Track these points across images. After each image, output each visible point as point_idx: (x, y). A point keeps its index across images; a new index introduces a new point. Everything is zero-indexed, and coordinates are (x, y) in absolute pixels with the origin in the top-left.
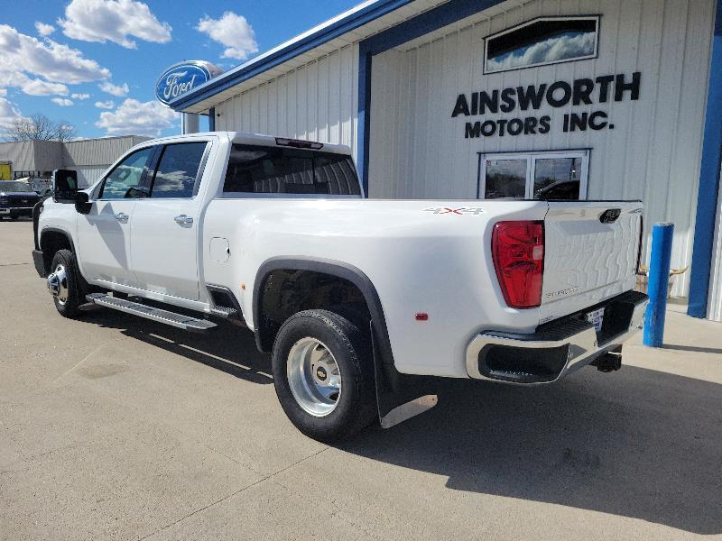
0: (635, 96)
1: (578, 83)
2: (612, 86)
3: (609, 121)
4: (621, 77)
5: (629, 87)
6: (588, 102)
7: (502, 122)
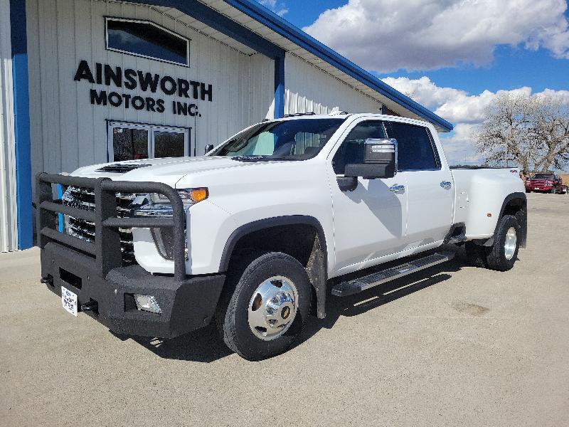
0: (210, 99)
1: (181, 81)
2: (199, 88)
3: (200, 111)
4: (203, 85)
5: (207, 92)
6: (187, 96)
7: (127, 97)
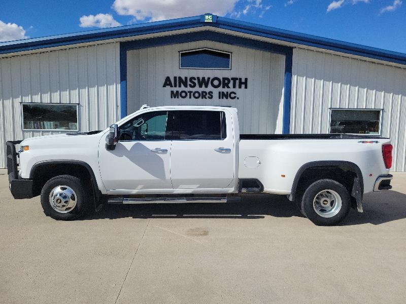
0: (246, 87)
1: (224, 79)
2: (237, 82)
3: (237, 96)
4: (240, 79)
5: (244, 83)
6: (228, 87)
7: (190, 92)
